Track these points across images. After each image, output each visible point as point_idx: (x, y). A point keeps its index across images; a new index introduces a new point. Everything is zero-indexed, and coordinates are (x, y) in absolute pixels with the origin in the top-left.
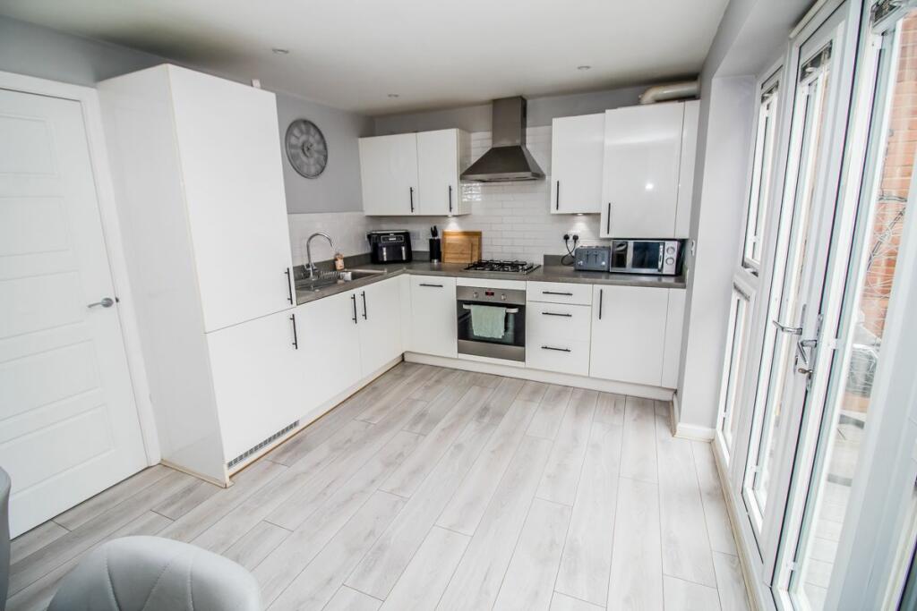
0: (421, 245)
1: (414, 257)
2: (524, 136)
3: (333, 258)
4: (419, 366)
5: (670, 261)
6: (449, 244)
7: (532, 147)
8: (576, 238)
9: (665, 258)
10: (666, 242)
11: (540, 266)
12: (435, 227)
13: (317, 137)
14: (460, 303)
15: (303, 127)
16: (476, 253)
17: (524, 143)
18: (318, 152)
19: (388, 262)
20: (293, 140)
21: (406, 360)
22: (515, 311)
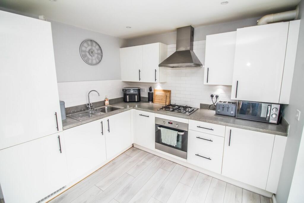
0: (145, 94)
1: (142, 99)
2: (192, 45)
3: (104, 100)
4: (139, 150)
5: (274, 116)
6: (157, 95)
7: (196, 51)
8: (217, 97)
9: (271, 114)
10: (273, 105)
11: (198, 109)
12: (151, 87)
13: (97, 47)
14: (157, 125)
15: (89, 43)
16: (168, 100)
17: (192, 49)
18: (98, 54)
19: (129, 102)
20: (84, 49)
21: (134, 146)
22: (182, 133)
